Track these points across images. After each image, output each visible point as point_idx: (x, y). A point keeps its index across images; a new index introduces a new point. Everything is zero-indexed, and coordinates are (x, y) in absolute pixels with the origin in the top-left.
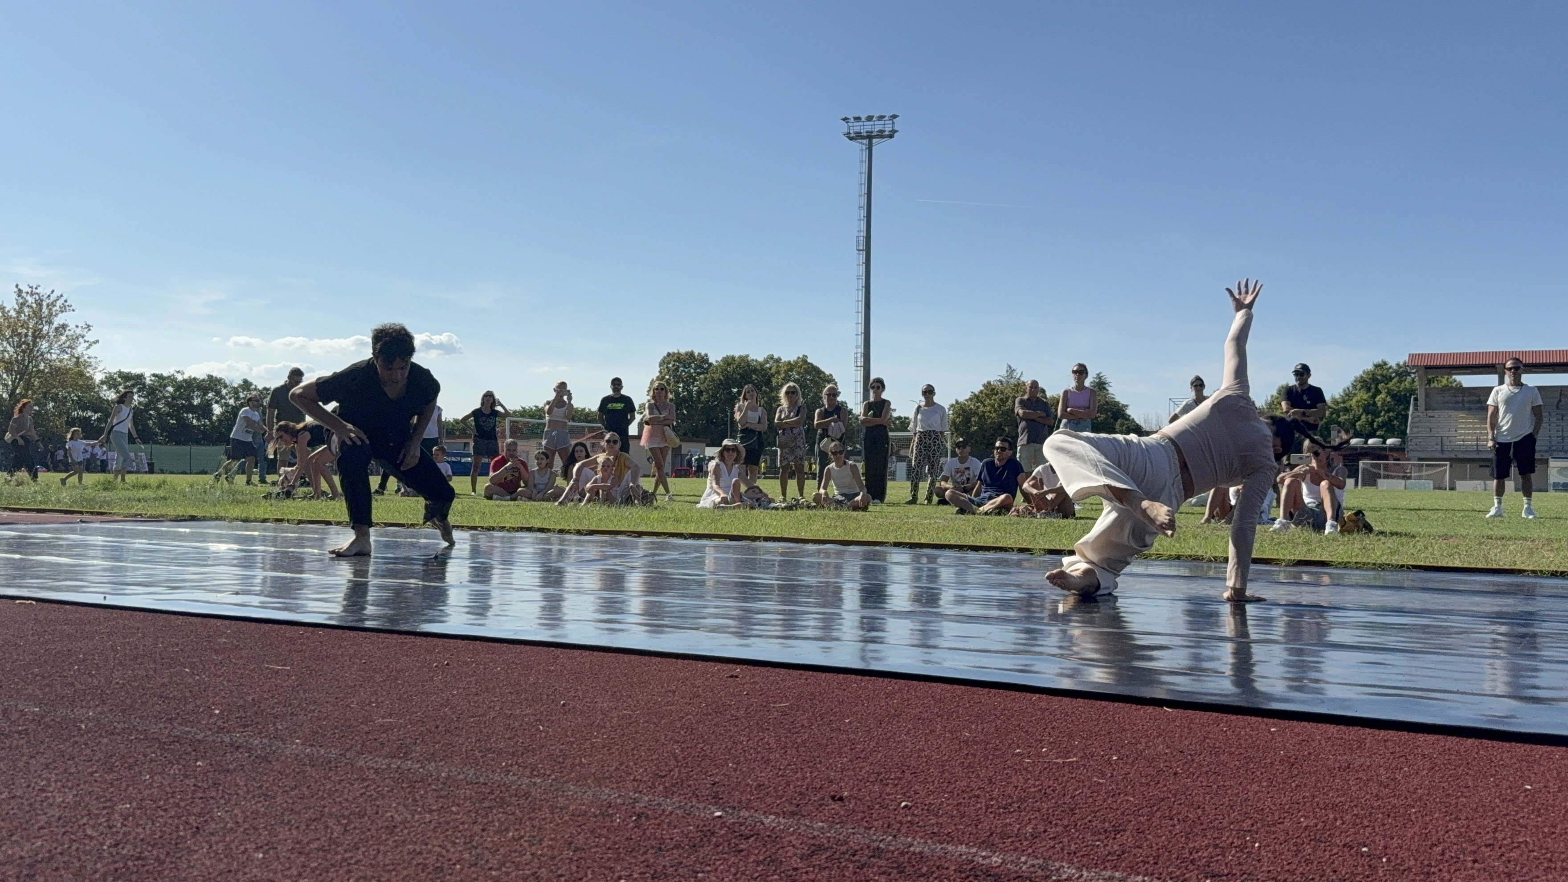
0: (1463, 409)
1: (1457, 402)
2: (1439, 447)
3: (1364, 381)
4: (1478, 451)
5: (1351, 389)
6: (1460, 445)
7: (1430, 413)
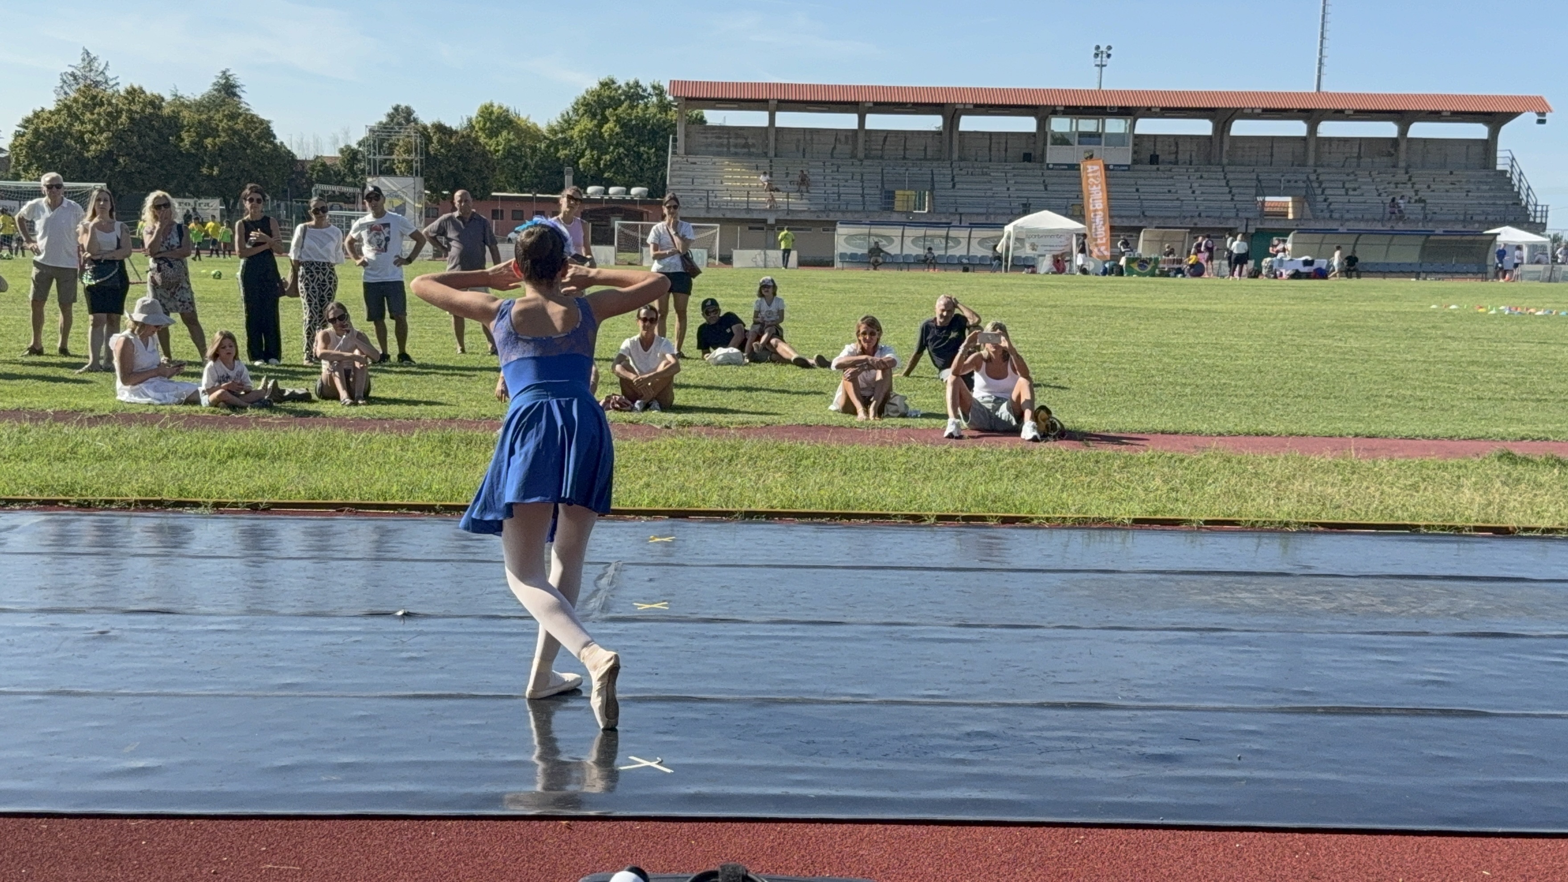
0: (728, 154)
1: (721, 145)
2: (702, 205)
3: (588, 105)
4: (748, 210)
5: (571, 113)
6: (727, 202)
7: (692, 159)
